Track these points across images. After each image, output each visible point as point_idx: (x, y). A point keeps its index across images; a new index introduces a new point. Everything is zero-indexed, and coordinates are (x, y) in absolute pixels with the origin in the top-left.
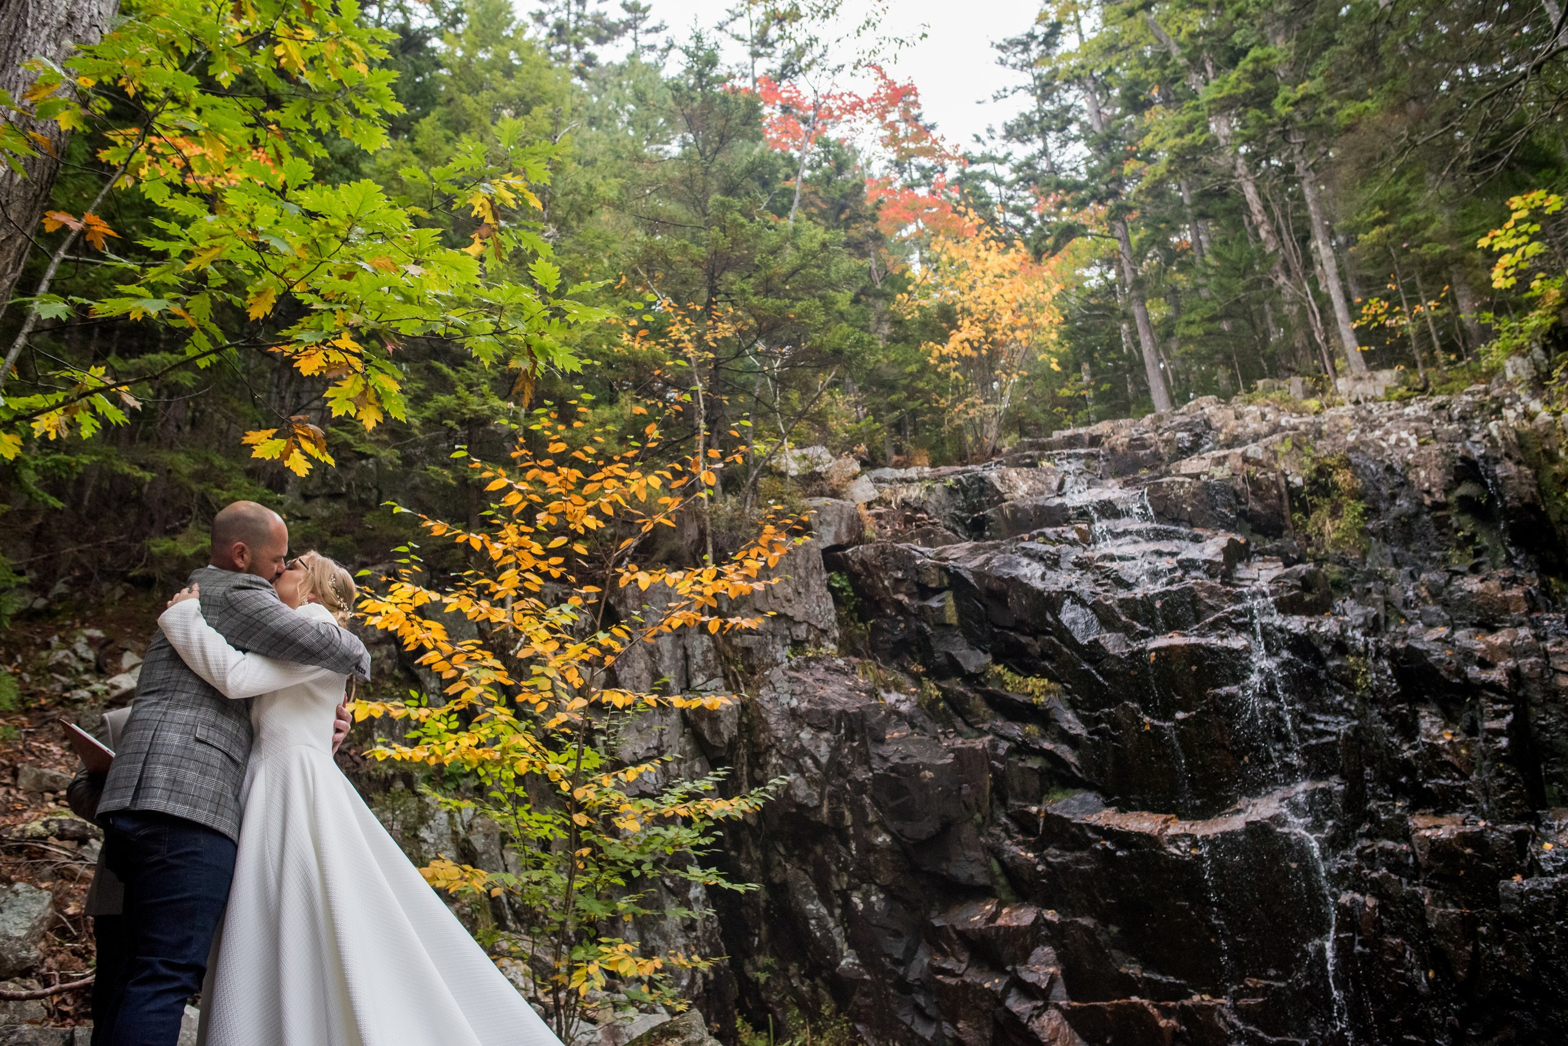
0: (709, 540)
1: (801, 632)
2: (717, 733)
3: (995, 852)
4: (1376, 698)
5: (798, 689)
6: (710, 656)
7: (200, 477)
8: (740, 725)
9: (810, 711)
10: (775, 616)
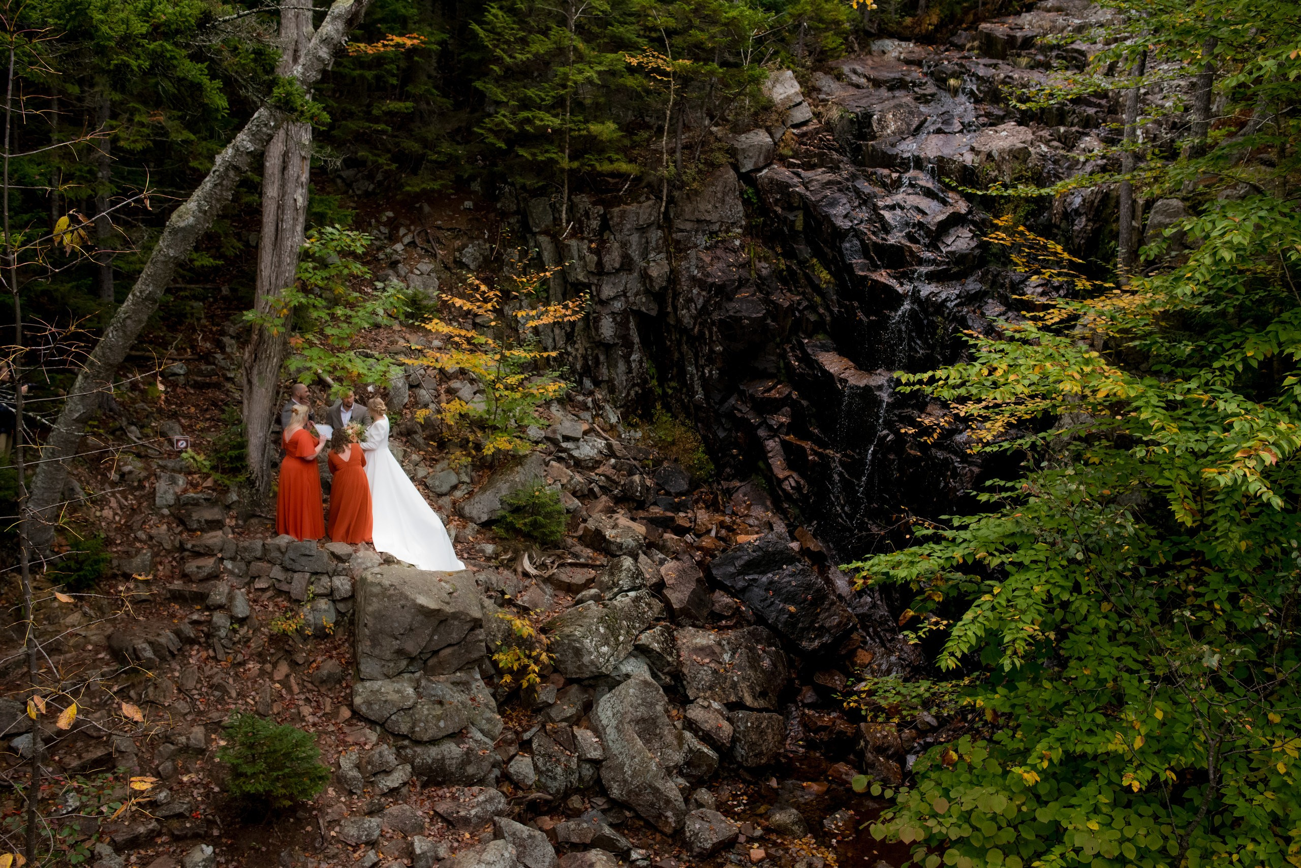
2: (652, 286)
5: (700, 265)
6: (661, 242)
8: (669, 280)
10: (699, 221)
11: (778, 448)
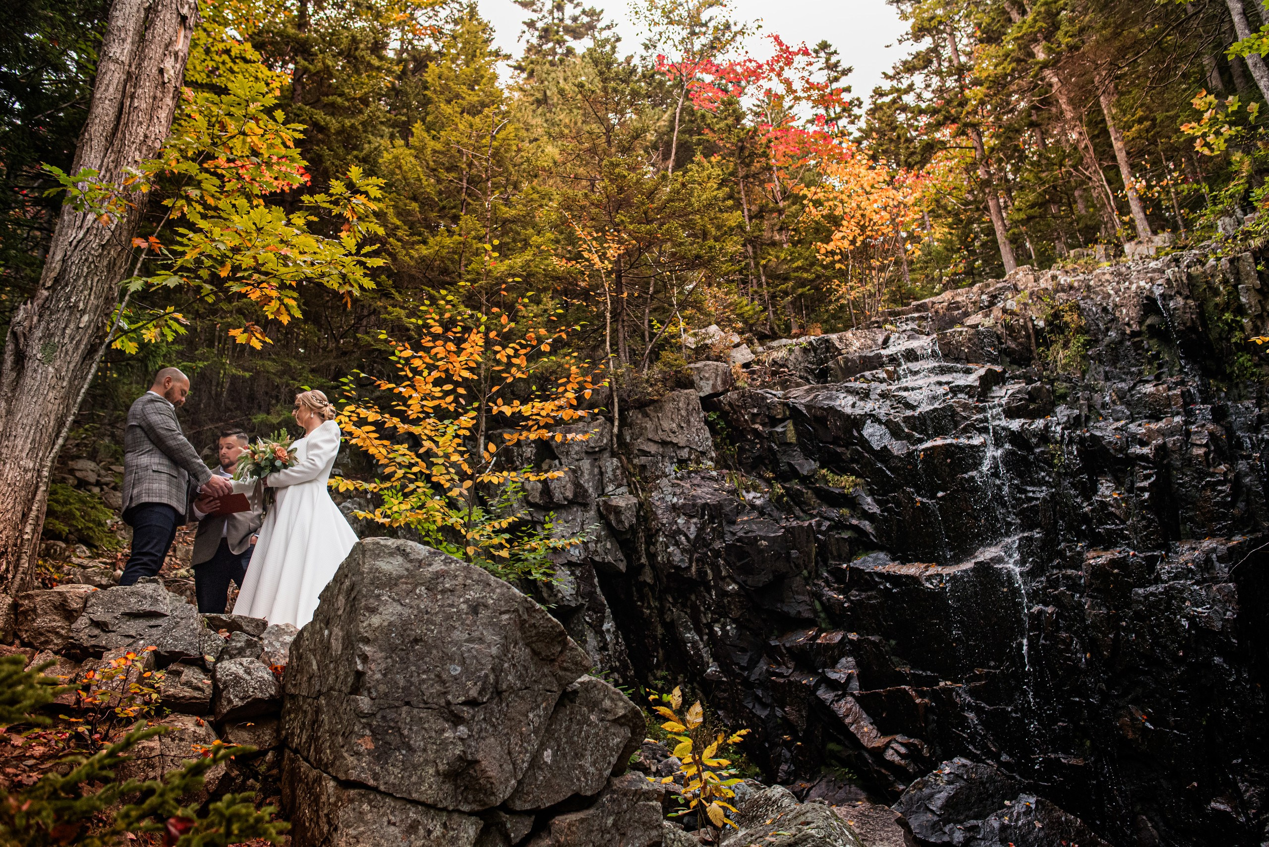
0: (615, 394)
1: (684, 454)
2: (620, 522)
3: (818, 596)
4: (1068, 472)
5: (678, 491)
6: (618, 472)
7: (282, 374)
8: (638, 516)
9: (684, 505)
10: (664, 443)
11: (857, 708)
